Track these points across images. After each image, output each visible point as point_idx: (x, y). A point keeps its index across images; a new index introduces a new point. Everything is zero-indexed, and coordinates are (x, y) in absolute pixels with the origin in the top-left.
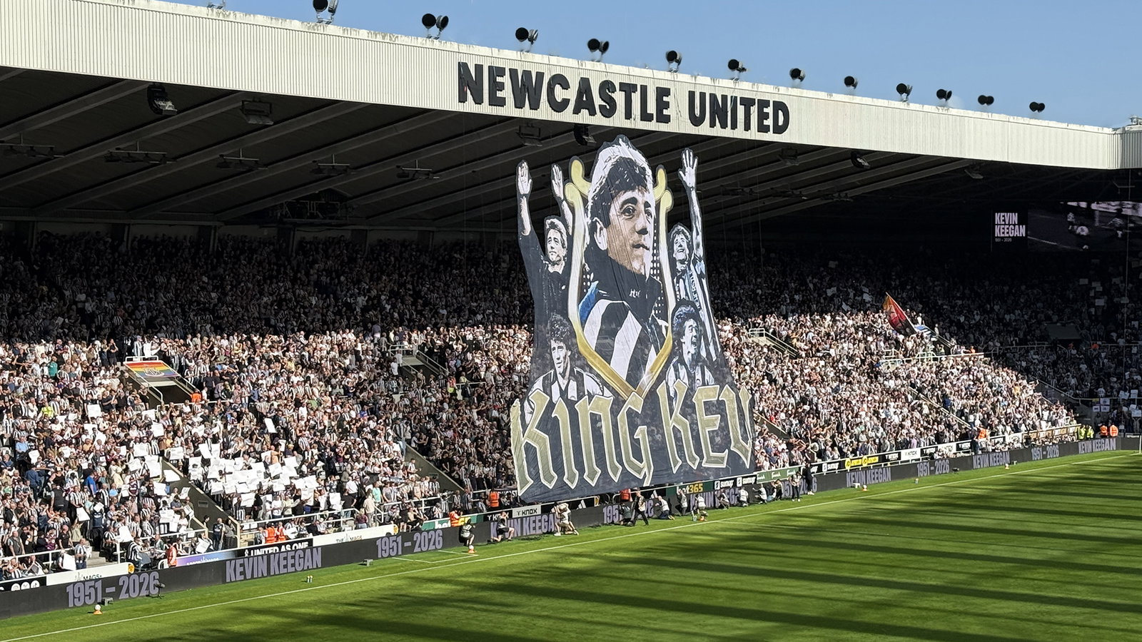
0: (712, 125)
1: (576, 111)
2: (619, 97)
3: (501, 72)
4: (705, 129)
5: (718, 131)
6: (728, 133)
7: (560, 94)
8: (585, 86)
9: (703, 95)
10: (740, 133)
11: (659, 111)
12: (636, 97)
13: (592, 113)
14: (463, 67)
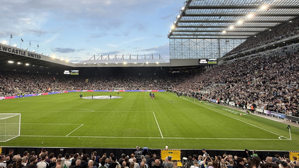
0: (31, 56)
1: (12, 52)
2: (19, 52)
3: (1, 46)
4: (30, 57)
5: (32, 57)
6: (33, 58)
7: (10, 50)
8: (14, 50)
9: (30, 53)
10: (34, 58)
11: (24, 54)
12: (21, 52)
13: (15, 53)
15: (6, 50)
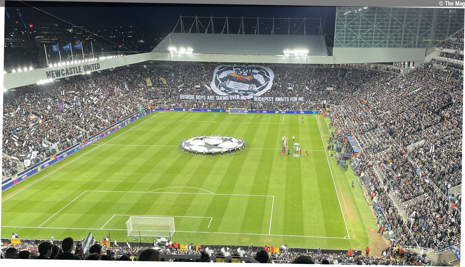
1: (66, 75)
2: (72, 70)
3: (53, 71)
7: (63, 72)
8: (67, 70)
9: (86, 66)
10: (93, 71)
11: (79, 71)
12: (75, 69)
13: (69, 74)
14: (47, 72)
15: (60, 76)
